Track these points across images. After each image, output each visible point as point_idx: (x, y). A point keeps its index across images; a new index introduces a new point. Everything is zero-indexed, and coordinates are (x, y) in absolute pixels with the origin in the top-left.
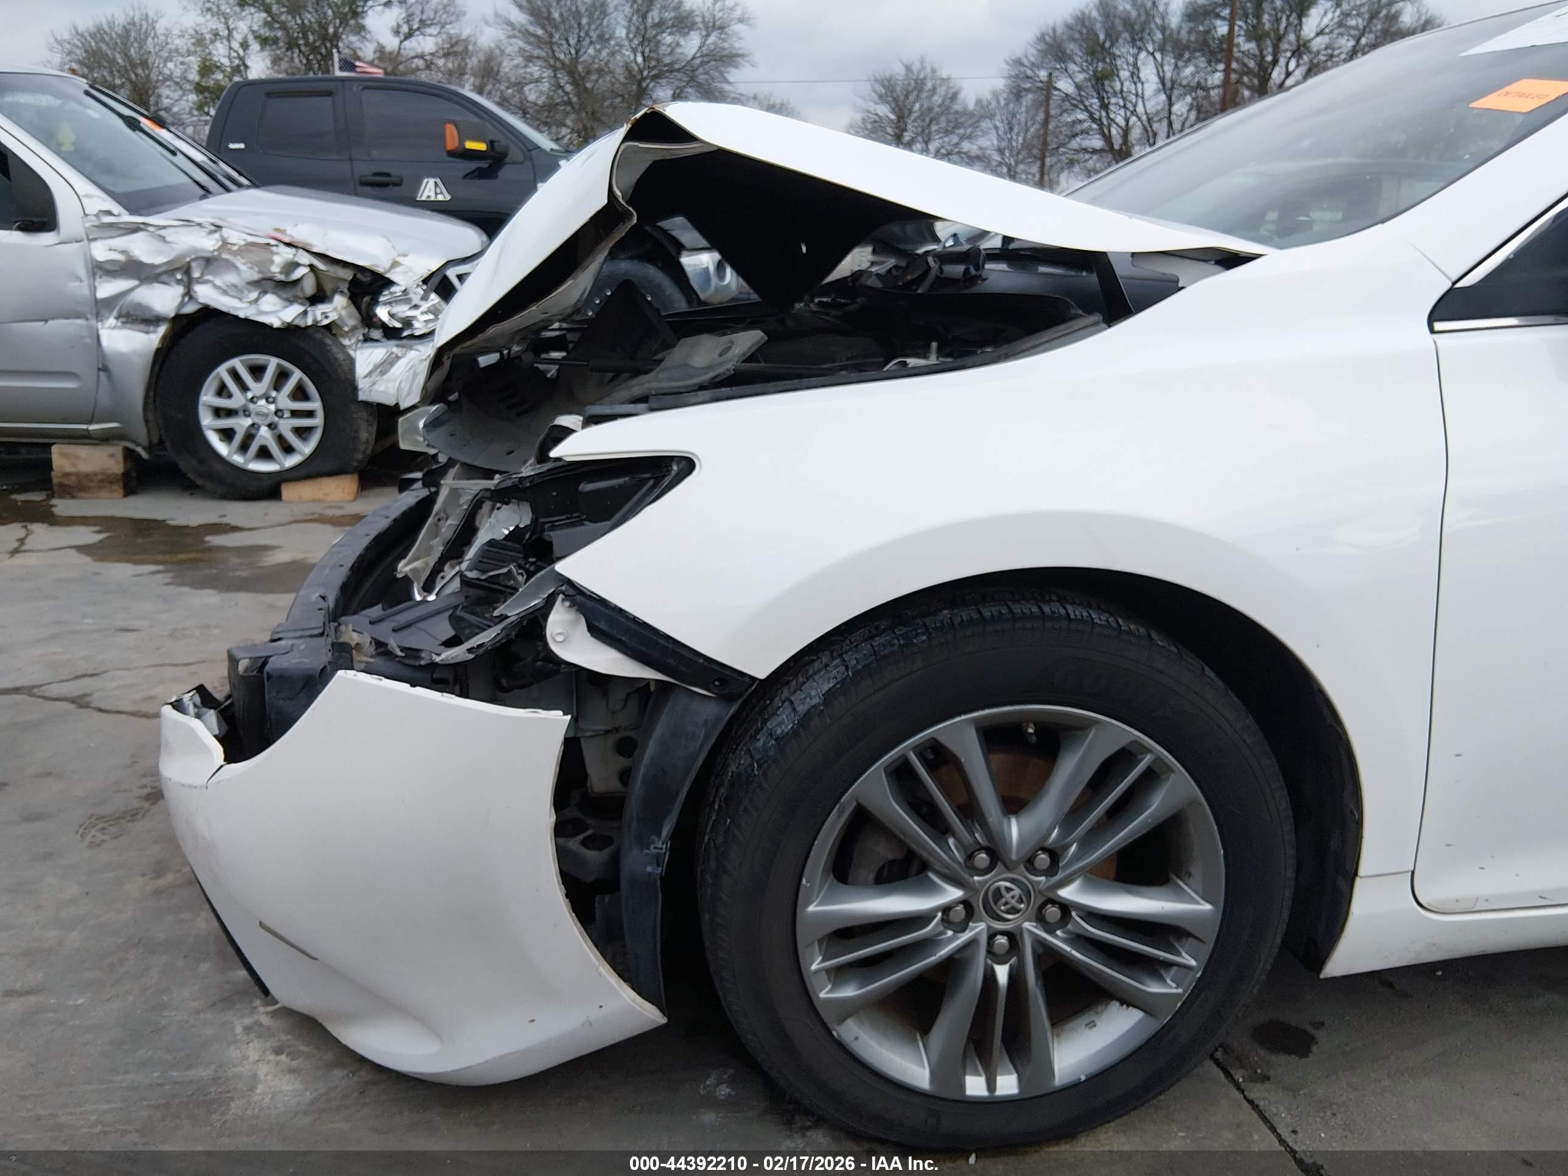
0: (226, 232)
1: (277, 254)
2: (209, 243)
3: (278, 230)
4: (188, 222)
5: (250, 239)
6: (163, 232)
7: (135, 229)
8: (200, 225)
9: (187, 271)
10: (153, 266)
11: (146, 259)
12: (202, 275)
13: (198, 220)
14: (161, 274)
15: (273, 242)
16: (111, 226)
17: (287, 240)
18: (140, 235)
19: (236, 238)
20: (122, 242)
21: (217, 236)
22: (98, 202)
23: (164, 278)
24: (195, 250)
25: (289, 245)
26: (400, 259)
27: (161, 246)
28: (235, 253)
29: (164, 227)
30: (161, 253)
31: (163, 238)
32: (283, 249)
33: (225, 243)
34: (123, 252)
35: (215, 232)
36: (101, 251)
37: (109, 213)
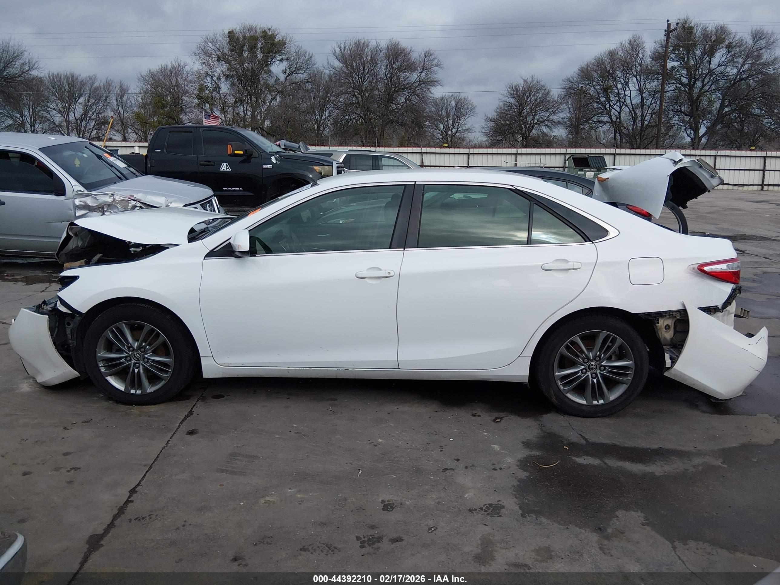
0: (115, 196)
1: (130, 203)
2: (110, 200)
3: (131, 196)
4: (104, 194)
5: (122, 198)
6: (96, 196)
7: (88, 195)
8: (107, 194)
9: (103, 208)
10: (93, 206)
11: (91, 205)
12: (107, 210)
13: (107, 193)
14: (95, 209)
15: (129, 199)
16: (81, 194)
17: (133, 199)
18: (90, 197)
19: (118, 198)
20: (84, 199)
21: (112, 198)
22: (78, 187)
23: (96, 210)
24: (106, 202)
25: (134, 200)
26: (169, 204)
27: (96, 201)
28: (117, 203)
29: (97, 195)
30: (95, 203)
31: (96, 198)
32: (132, 202)
33: (114, 199)
34: (84, 202)
35: (112, 196)
36: (77, 202)
37: (80, 191)
